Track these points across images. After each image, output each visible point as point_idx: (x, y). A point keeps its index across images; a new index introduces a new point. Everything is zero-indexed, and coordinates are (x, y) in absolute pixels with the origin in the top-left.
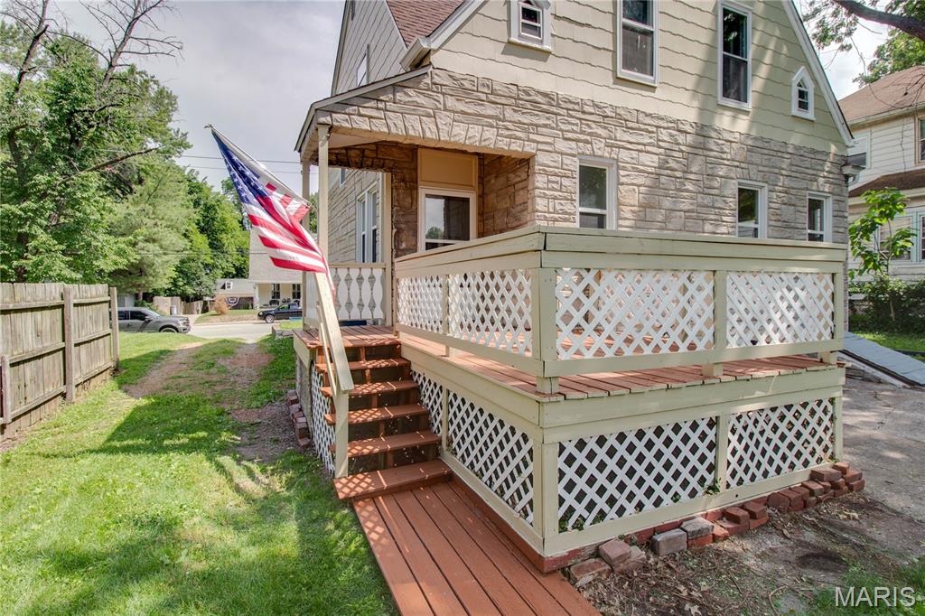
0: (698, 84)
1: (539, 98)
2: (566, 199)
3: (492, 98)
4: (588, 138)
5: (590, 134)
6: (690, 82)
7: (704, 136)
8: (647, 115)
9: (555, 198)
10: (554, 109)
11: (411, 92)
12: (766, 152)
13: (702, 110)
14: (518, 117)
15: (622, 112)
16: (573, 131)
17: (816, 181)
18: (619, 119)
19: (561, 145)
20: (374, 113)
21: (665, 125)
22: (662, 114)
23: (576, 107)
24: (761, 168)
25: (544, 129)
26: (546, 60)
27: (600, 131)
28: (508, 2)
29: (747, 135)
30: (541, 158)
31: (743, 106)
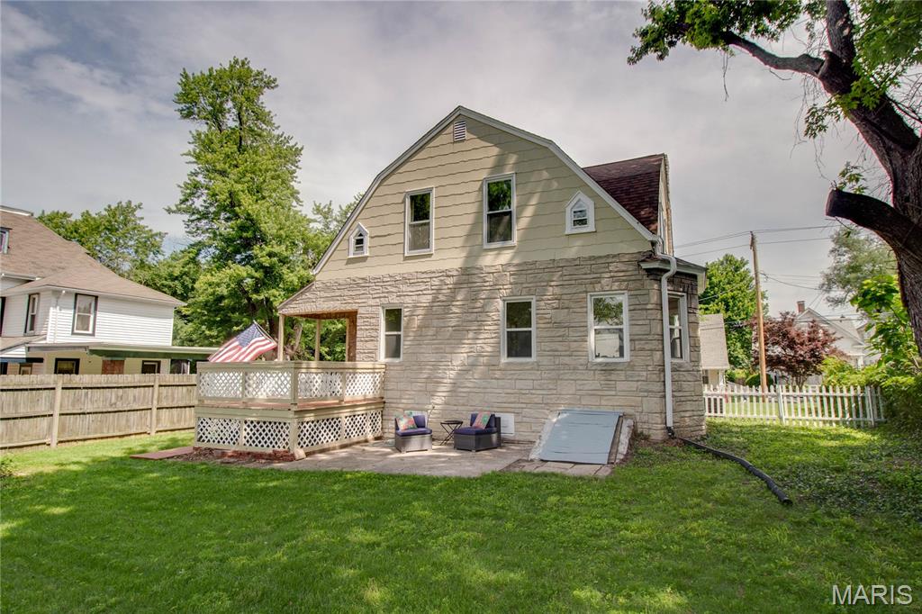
0: (466, 241)
1: (361, 281)
2: (372, 329)
3: (338, 287)
4: (386, 295)
5: (387, 293)
6: (459, 242)
7: (469, 275)
8: (423, 273)
9: (367, 330)
10: (367, 285)
11: (307, 294)
12: (529, 272)
13: (467, 257)
14: (351, 293)
15: (406, 276)
16: (378, 293)
18: (405, 280)
19: (371, 302)
21: (437, 275)
22: (433, 269)
23: (379, 280)
24: (524, 286)
25: (362, 296)
26: (365, 261)
27: (394, 290)
28: (348, 240)
29: (509, 265)
30: (360, 311)
31: (509, 243)
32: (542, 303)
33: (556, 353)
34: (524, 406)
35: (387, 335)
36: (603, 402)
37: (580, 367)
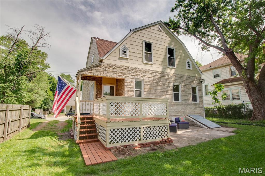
0: (162, 63)
1: (126, 68)
2: (132, 87)
3: (115, 68)
4: (137, 75)
5: (137, 74)
6: (160, 63)
7: (164, 74)
8: (150, 70)
9: (129, 87)
10: (129, 70)
11: (98, 67)
12: (179, 77)
13: (163, 68)
14: (121, 71)
15: (144, 70)
16: (133, 74)
17: (193, 83)
18: (144, 71)
19: (131, 77)
20: (91, 72)
21: (155, 72)
22: (154, 70)
23: (134, 69)
24: (178, 80)
25: (127, 74)
26: (127, 60)
27: (140, 74)
28: (119, 49)
29: (174, 73)
30: (126, 79)
31: (174, 67)
32: (182, 86)
33: (186, 100)
34: (179, 115)
35: (136, 90)
36: (195, 113)
37: (190, 104)
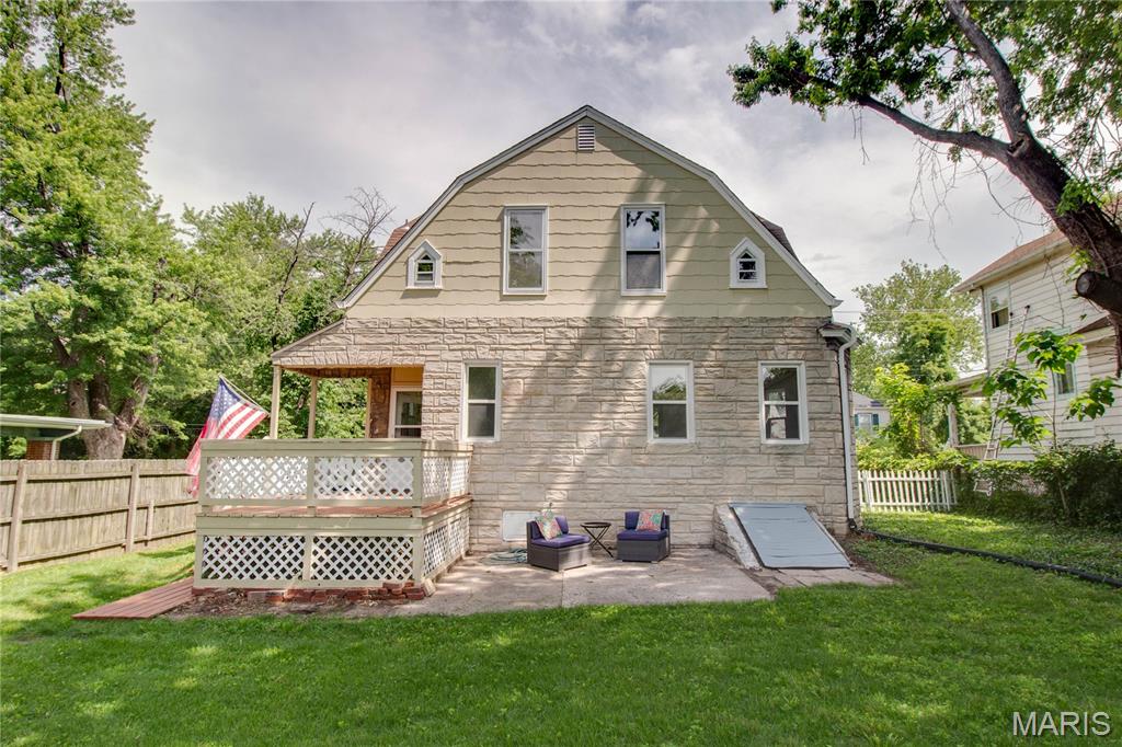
0: (595, 283)
1: (429, 325)
2: (449, 394)
3: (389, 331)
4: (473, 347)
5: (474, 343)
6: (585, 284)
7: (601, 328)
8: (532, 320)
9: (440, 395)
10: (442, 330)
11: (330, 337)
12: (685, 330)
13: (598, 305)
14: (411, 340)
15: (505, 322)
16: (459, 343)
18: (504, 327)
19: (447, 355)
20: (307, 354)
21: (554, 325)
22: (548, 317)
23: (461, 325)
24: (679, 347)
25: (432, 346)
26: (436, 296)
27: (484, 340)
28: (407, 263)
29: (658, 319)
30: (428, 367)
31: (656, 292)
32: (702, 370)
33: (724, 433)
34: (680, 499)
35: (470, 404)
36: (780, 493)
37: (752, 451)
